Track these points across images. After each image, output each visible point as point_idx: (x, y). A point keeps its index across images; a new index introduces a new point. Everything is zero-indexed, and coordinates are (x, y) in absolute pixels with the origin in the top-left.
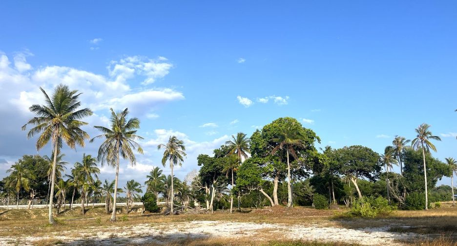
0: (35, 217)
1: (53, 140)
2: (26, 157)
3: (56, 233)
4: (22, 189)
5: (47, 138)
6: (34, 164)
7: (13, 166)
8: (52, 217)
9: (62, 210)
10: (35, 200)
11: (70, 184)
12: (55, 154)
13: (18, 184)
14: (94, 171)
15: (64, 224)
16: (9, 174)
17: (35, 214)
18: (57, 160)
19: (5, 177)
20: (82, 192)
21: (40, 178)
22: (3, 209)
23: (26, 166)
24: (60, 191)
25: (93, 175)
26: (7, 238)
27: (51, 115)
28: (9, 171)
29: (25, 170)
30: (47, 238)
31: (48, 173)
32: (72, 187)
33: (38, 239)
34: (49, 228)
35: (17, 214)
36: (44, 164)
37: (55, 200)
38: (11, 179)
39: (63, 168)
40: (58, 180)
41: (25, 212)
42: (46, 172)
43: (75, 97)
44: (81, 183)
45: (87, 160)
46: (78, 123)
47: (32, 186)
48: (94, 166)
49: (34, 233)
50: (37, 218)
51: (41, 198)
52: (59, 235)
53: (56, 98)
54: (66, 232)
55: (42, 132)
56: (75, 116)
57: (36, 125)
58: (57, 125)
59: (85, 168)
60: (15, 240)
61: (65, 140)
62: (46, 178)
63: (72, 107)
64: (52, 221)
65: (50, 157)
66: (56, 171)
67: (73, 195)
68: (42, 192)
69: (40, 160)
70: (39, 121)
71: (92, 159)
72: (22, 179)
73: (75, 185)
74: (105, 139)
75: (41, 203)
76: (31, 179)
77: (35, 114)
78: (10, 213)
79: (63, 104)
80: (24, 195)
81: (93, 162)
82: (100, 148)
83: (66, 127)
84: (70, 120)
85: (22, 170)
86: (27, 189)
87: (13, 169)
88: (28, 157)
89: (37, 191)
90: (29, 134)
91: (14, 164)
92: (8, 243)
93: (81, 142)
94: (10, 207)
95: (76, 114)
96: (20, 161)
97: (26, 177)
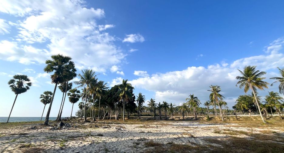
0: (255, 120)
1: (251, 88)
2: (241, 96)
3: (270, 128)
4: (244, 109)
5: (248, 87)
6: (245, 98)
7: (237, 100)
8: (264, 120)
9: (268, 117)
10: (252, 113)
11: (267, 106)
12: (254, 93)
13: (242, 107)
14: (279, 99)
15: (272, 124)
16: (236, 103)
17: (255, 118)
18: (256, 95)
19: (235, 104)
20: (276, 109)
21: (250, 104)
22: (239, 116)
23: (242, 99)
24: (263, 109)
25: (279, 101)
26: (246, 128)
27: (245, 79)
28: (236, 102)
29: (242, 101)
30: (266, 129)
31: (253, 101)
32: (269, 107)
33: (262, 130)
34: (264, 125)
35: (247, 119)
36: (250, 98)
37: (262, 113)
38: (238, 105)
39: (260, 99)
40: (260, 104)
41: (249, 118)
42: (252, 101)
43: (254, 69)
44: (273, 105)
45: (272, 94)
46: (260, 79)
47: (248, 107)
48: (278, 96)
49: (258, 127)
50: (256, 120)
51: (254, 112)
52: (272, 129)
53: (245, 71)
54: (276, 128)
55: (245, 86)
56: (257, 76)
57: (240, 84)
58: (251, 81)
59: (273, 97)
60: (250, 129)
61: (256, 87)
62: (253, 104)
63: (254, 74)
64: (265, 122)
65: (251, 95)
66: (257, 100)
67: (271, 110)
68: (254, 110)
69: (247, 97)
70: (241, 82)
71: (275, 93)
72: (243, 105)
73: (270, 106)
74: (280, 83)
75: (255, 114)
76: (246, 105)
77: (239, 80)
78: (242, 118)
79: (249, 73)
80: (246, 111)
81: (277, 94)
82: (279, 87)
83: (254, 82)
84: (255, 78)
85: (241, 101)
86: (247, 108)
87: (237, 101)
88: (242, 96)
89: (251, 109)
90: (240, 87)
91: (237, 99)
92: (248, 130)
93: (266, 86)
94: (241, 116)
95: (257, 75)
96: (239, 98)
97: (244, 104)
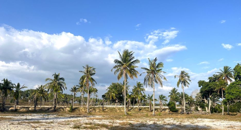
0: (118, 111)
1: (124, 75)
2: (113, 84)
3: (128, 119)
4: (113, 98)
5: (121, 74)
6: (116, 87)
7: (108, 88)
8: (126, 112)
9: (130, 109)
10: (118, 103)
11: (132, 96)
12: (125, 82)
13: (111, 96)
14: (142, 90)
15: (131, 115)
16: (107, 92)
17: (119, 110)
18: (126, 84)
19: (106, 93)
20: (138, 100)
21: (119, 93)
22: (106, 107)
23: (113, 87)
24: (128, 99)
25: (142, 92)
26: (109, 120)
27: (122, 64)
28: (107, 90)
29: (113, 90)
30: (125, 121)
31: (123, 91)
32: (133, 98)
33: (121, 122)
34: (125, 117)
35: (112, 110)
36: (121, 87)
37: (126, 104)
38: (108, 93)
39: (129, 89)
40: (127, 94)
41: (115, 109)
42: (122, 90)
43: (132, 55)
44: (137, 96)
45: (139, 85)
46: (133, 67)
47: (116, 97)
48: (142, 88)
49: (119, 118)
50: (119, 112)
51: (120, 103)
52: (130, 120)
53: (123, 56)
54: (133, 119)
55: (119, 72)
56: (132, 64)
57: (116, 69)
58: (125, 68)
59: (138, 88)
60: (112, 121)
61: (129, 75)
62: (122, 93)
63: (130, 60)
64: (126, 114)
65: (122, 83)
66: (126, 90)
67: (134, 102)
68: (121, 100)
69: (118, 85)
70: (117, 67)
71: (141, 84)
72: (112, 93)
73: (134, 97)
74: (147, 74)
75: (121, 105)
76: (116, 94)
77: (116, 64)
78: (108, 109)
79: (126, 58)
80: (113, 101)
81: (142, 85)
82: (145, 79)
83: (129, 69)
84: (130, 65)
85: (112, 89)
86: (115, 98)
87: (108, 89)
88: (114, 84)
89: (119, 99)
90: (115, 73)
91: (109, 87)
92: (109, 123)
93: (136, 75)
94: (108, 106)
95: (132, 62)
96: (111, 86)
97: (113, 92)
